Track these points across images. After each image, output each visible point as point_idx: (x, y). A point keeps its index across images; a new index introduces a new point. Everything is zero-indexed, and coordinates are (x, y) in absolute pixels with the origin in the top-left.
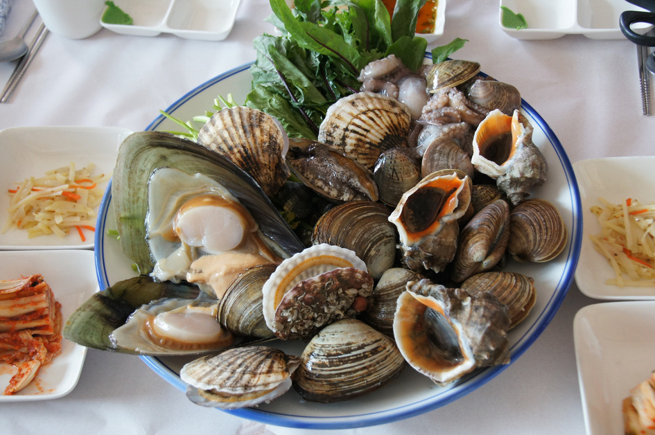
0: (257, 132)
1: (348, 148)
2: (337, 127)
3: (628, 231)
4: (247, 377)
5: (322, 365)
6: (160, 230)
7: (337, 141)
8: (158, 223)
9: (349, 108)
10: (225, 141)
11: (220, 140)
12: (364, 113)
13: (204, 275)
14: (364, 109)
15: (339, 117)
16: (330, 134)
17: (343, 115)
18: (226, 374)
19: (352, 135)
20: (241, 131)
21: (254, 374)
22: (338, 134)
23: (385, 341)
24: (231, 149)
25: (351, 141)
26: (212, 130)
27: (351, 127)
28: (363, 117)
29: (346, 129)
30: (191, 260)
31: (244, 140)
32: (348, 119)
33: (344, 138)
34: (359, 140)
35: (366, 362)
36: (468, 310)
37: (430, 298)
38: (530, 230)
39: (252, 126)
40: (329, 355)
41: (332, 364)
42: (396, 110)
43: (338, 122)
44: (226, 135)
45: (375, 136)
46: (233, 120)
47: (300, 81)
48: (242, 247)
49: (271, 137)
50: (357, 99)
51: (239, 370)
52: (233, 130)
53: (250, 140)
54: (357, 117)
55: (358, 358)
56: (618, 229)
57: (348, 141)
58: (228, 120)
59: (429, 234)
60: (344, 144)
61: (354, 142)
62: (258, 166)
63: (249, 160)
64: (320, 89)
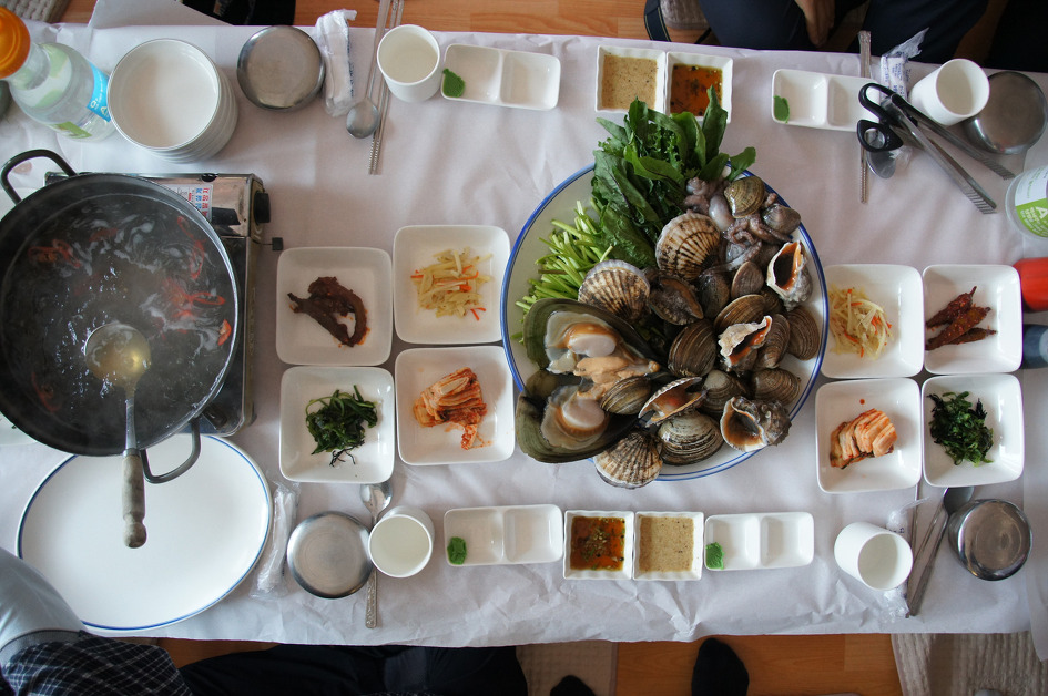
0: (632, 290)
1: (679, 267)
2: (671, 248)
3: (850, 319)
4: (641, 471)
5: (679, 449)
6: (555, 344)
7: (671, 260)
8: (553, 339)
9: (677, 231)
10: (607, 294)
11: (603, 293)
12: (690, 237)
13: (588, 372)
14: (690, 233)
15: (671, 240)
16: (665, 254)
17: (675, 238)
18: (628, 471)
19: (683, 257)
20: (620, 289)
21: (645, 469)
22: (672, 254)
23: (715, 430)
24: (612, 300)
25: (681, 262)
26: (596, 284)
27: (682, 251)
28: (690, 241)
29: (678, 252)
30: (577, 361)
31: (622, 295)
32: (679, 242)
33: (676, 258)
34: (688, 261)
35: (705, 446)
36: (769, 422)
37: (747, 413)
38: (801, 342)
39: (628, 285)
40: (682, 443)
41: (684, 448)
42: (711, 230)
43: (671, 244)
44: (608, 290)
45: (698, 259)
46: (614, 281)
47: (640, 202)
48: (614, 354)
49: (641, 291)
50: (684, 222)
51: (635, 467)
52: (614, 288)
53: (627, 295)
54: (685, 241)
55: (700, 445)
56: (842, 315)
57: (679, 261)
58: (610, 280)
59: (743, 358)
60: (675, 263)
61: (684, 263)
62: (631, 311)
63: (624, 309)
64: (653, 207)
